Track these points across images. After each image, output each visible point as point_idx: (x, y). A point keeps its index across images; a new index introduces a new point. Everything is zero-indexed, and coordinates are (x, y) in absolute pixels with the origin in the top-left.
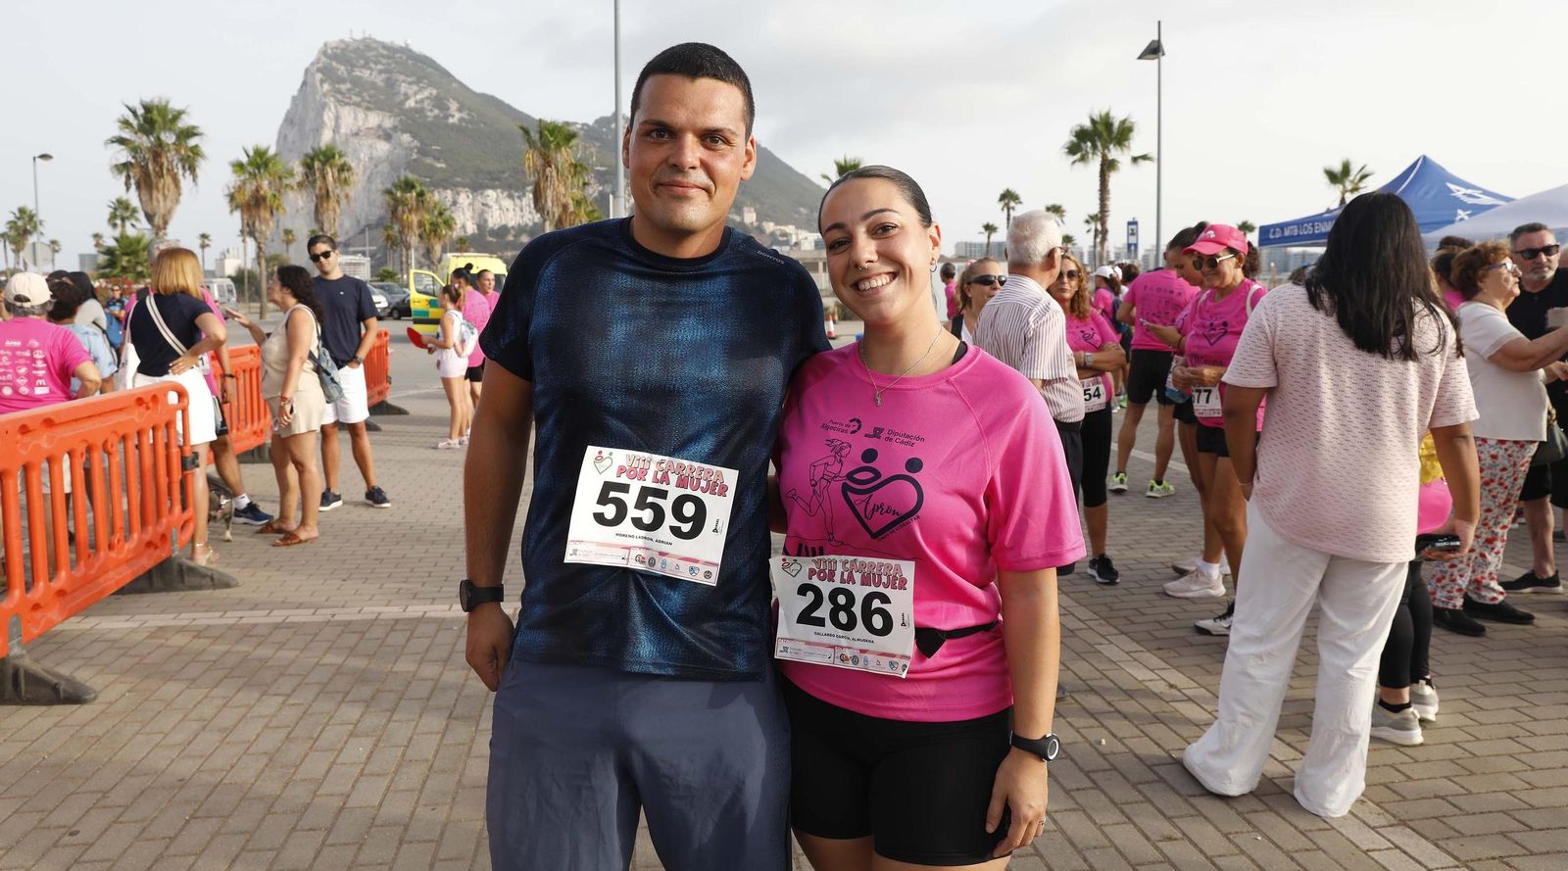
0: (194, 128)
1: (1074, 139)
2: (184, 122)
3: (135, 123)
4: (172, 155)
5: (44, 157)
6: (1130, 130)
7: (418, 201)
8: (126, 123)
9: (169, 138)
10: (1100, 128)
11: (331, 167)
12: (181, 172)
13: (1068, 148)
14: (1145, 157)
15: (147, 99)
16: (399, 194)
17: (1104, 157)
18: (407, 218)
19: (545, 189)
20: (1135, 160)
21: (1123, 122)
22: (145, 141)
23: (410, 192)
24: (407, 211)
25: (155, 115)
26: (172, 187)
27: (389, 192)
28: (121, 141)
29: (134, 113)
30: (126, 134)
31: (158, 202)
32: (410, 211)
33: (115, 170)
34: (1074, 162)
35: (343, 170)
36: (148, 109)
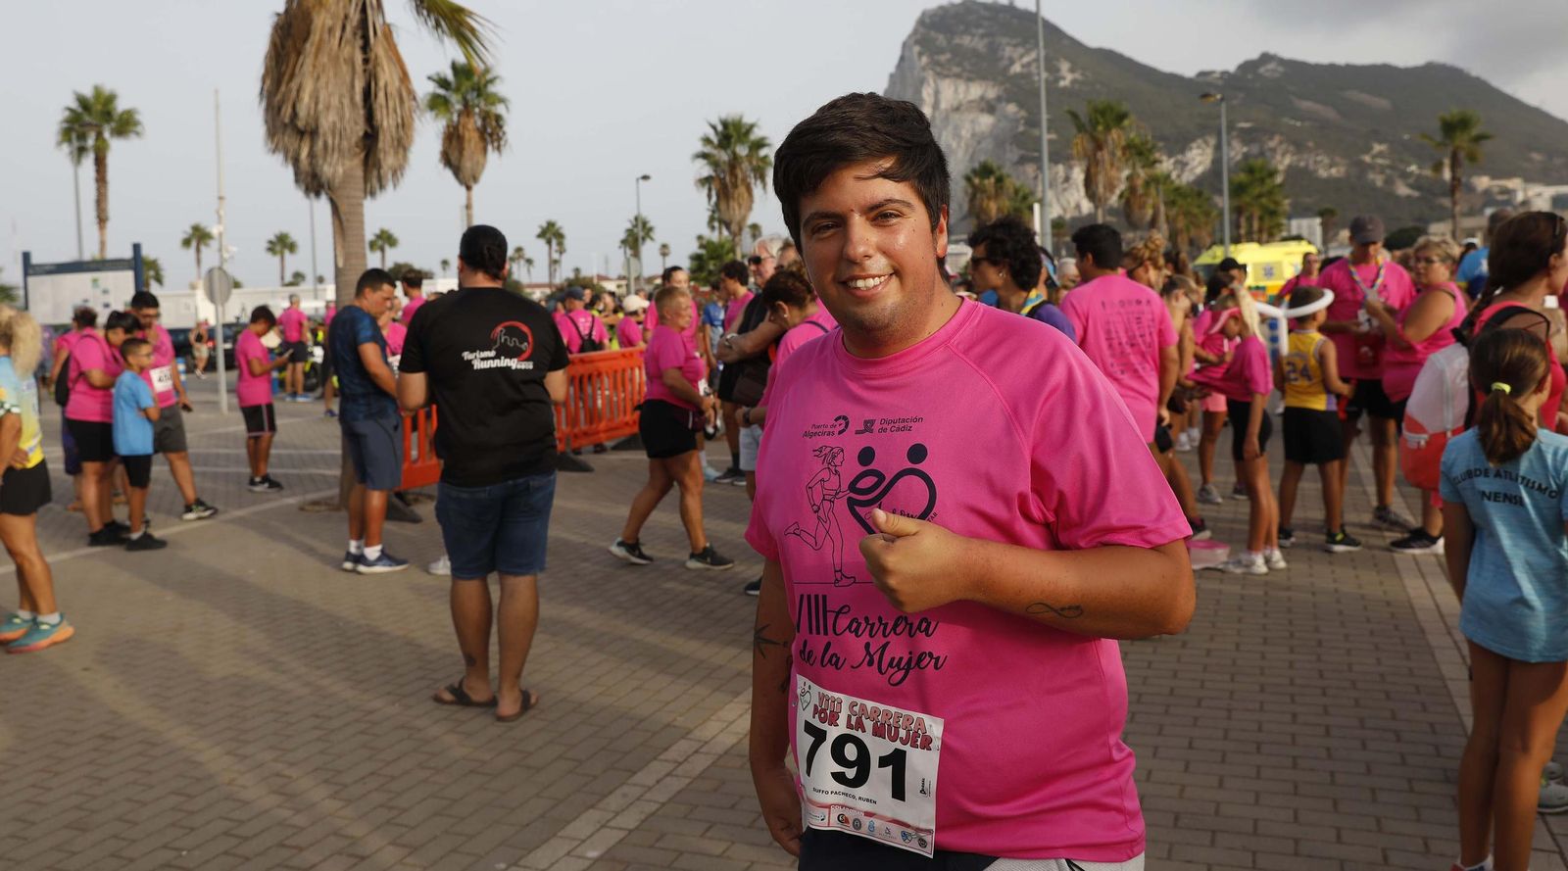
0: (763, 139)
2: (756, 134)
3: (715, 140)
4: (745, 165)
5: (645, 178)
7: (996, 187)
8: (707, 141)
9: (742, 151)
12: (753, 181)
15: (724, 116)
16: (977, 181)
18: (986, 205)
19: (1096, 174)
22: (724, 156)
23: (988, 178)
24: (985, 198)
25: (731, 130)
26: (746, 195)
27: (968, 179)
28: (704, 156)
29: (714, 128)
30: (708, 149)
31: (734, 210)
32: (989, 198)
33: (699, 185)
36: (725, 124)
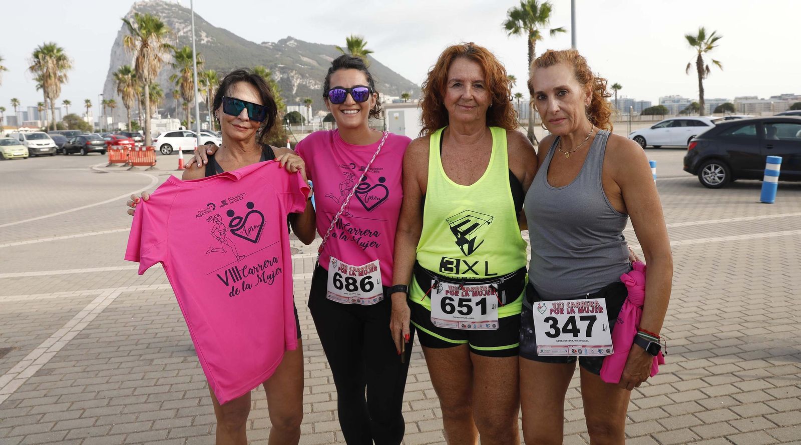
1: (511, 19)
6: (549, 10)
7: (132, 80)
10: (528, 8)
11: (51, 56)
13: (506, 25)
14: (559, 30)
16: (120, 76)
17: (531, 30)
18: (127, 90)
19: (142, 63)
20: (553, 31)
21: (544, 5)
23: (128, 75)
24: (126, 86)
27: (116, 75)
32: (128, 86)
34: (510, 34)
35: (60, 60)
